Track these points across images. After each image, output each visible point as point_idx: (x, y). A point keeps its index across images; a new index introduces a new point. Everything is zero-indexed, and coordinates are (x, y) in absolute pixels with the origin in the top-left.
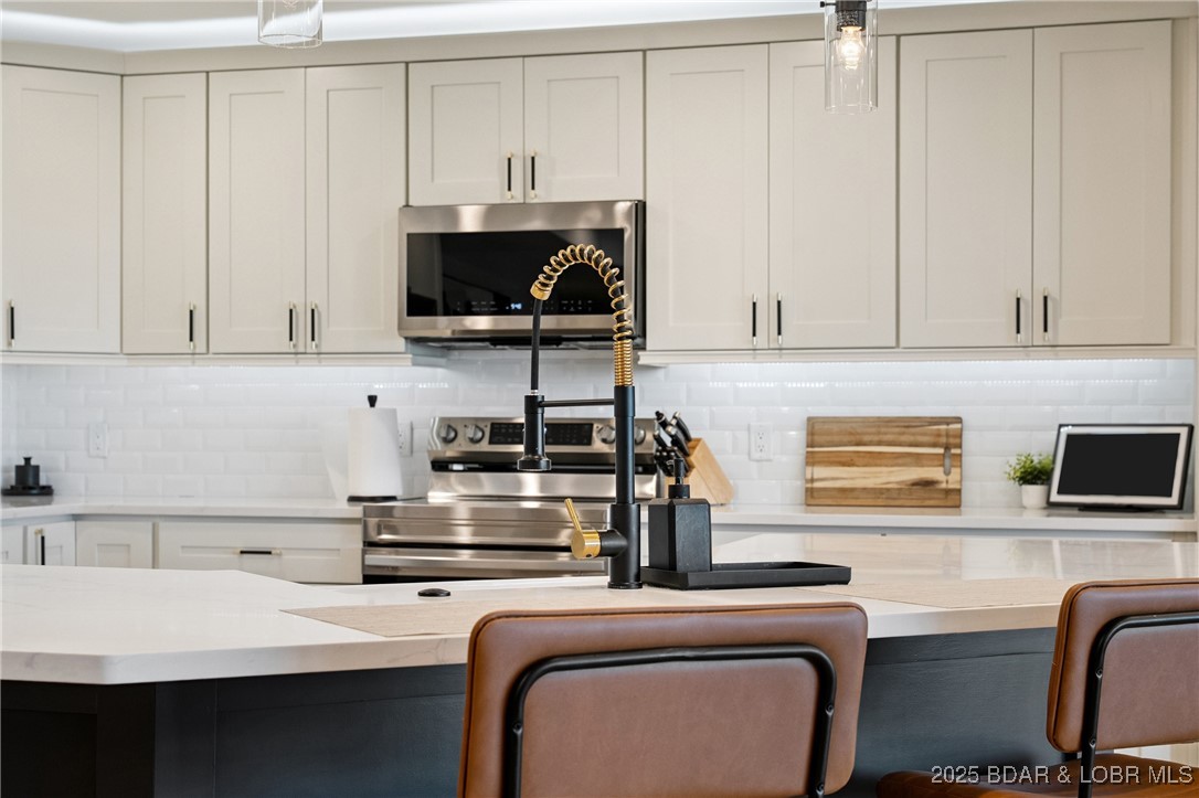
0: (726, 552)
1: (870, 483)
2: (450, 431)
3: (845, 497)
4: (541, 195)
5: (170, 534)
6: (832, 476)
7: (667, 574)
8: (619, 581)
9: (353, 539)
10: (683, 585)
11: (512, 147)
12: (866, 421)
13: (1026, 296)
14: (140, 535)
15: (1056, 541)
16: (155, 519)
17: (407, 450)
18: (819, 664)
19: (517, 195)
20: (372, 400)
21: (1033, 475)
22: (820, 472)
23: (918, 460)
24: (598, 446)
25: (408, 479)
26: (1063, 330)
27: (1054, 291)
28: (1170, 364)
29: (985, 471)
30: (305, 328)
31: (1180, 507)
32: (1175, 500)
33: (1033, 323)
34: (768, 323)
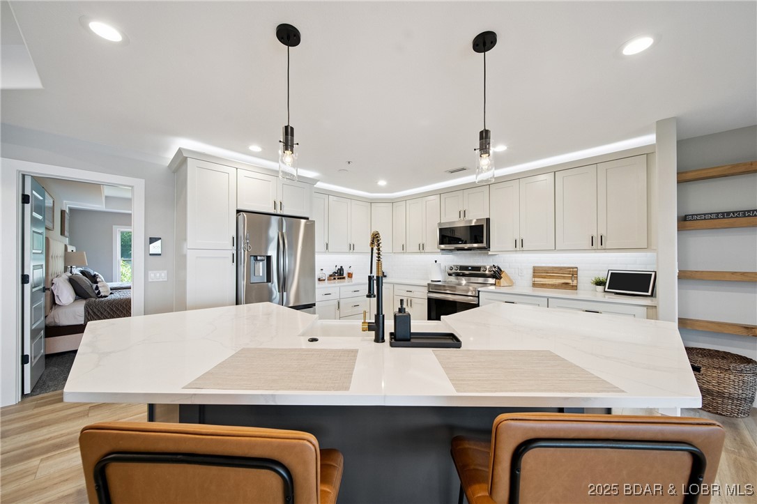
1: (550, 283)
2: (451, 268)
3: (543, 286)
4: (467, 218)
6: (540, 281)
11: (461, 209)
12: (556, 268)
13: (595, 235)
17: (443, 272)
19: (461, 219)
20: (436, 261)
21: (600, 283)
22: (536, 279)
23: (564, 278)
24: (482, 272)
25: (444, 277)
26: (607, 244)
27: (604, 235)
28: (649, 254)
29: (585, 280)
30: (422, 248)
31: (652, 295)
32: (649, 293)
33: (598, 243)
34: (519, 245)
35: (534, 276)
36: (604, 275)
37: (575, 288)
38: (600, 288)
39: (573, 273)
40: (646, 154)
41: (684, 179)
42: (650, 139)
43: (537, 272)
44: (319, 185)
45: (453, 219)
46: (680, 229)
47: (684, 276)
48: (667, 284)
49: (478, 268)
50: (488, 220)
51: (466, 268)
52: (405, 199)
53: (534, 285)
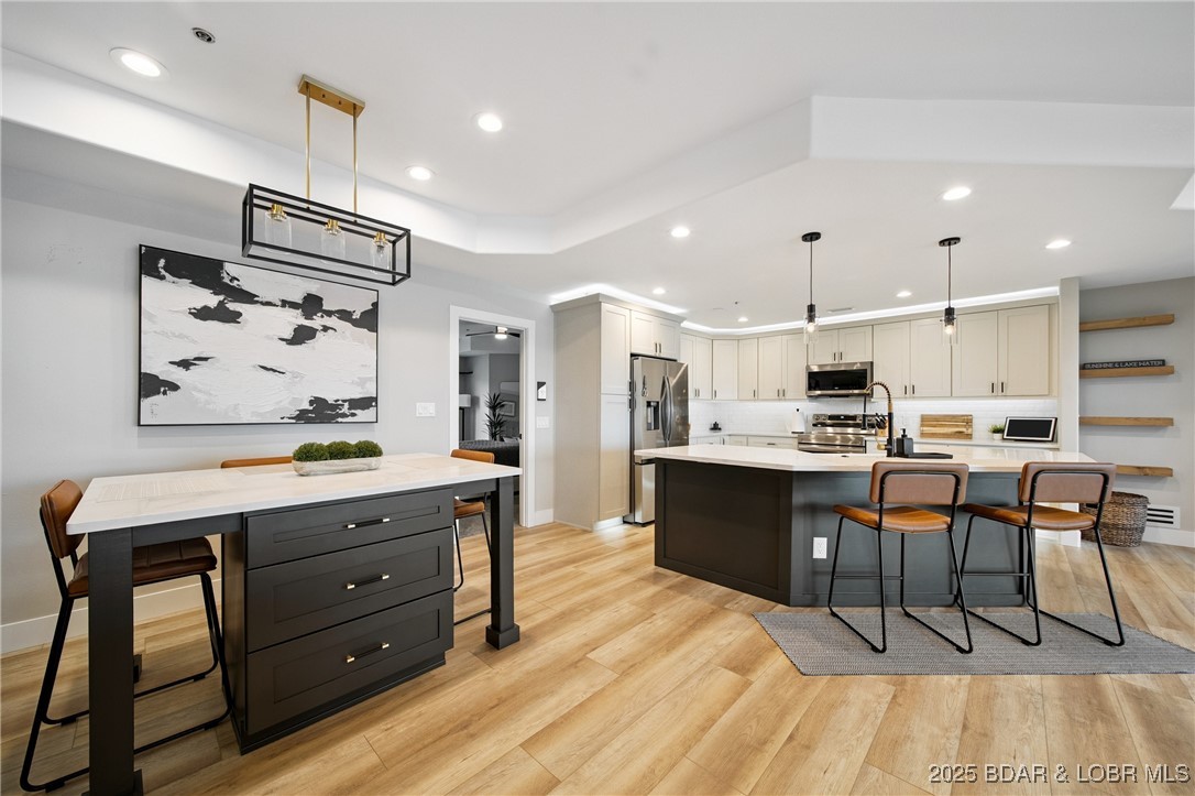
0: (917, 449)
1: (941, 432)
2: (817, 417)
3: (933, 435)
4: (843, 361)
5: (751, 440)
6: (927, 430)
7: (901, 454)
8: (889, 455)
9: (796, 441)
10: (907, 457)
11: (835, 350)
12: (947, 416)
13: (995, 383)
14: (744, 439)
15: (1006, 450)
16: (748, 436)
17: (806, 422)
18: (955, 476)
19: (837, 362)
20: (798, 410)
21: (997, 431)
22: (924, 429)
23: (957, 426)
24: (858, 421)
25: (806, 429)
26: (1008, 391)
27: (1005, 381)
28: (1048, 401)
29: (981, 429)
30: (781, 394)
31: (1052, 440)
32: (1050, 439)
33: (998, 389)
34: (910, 391)
35: (922, 425)
36: (1002, 422)
37: (969, 436)
38: (998, 436)
39: (968, 421)
40: (1049, 305)
41: (1087, 327)
42: (1054, 290)
43: (927, 420)
44: (685, 324)
45: (823, 360)
46: (1081, 376)
47: (1086, 423)
48: (1068, 429)
49: (853, 418)
50: (872, 363)
51: (835, 417)
52: (758, 336)
53: (923, 435)
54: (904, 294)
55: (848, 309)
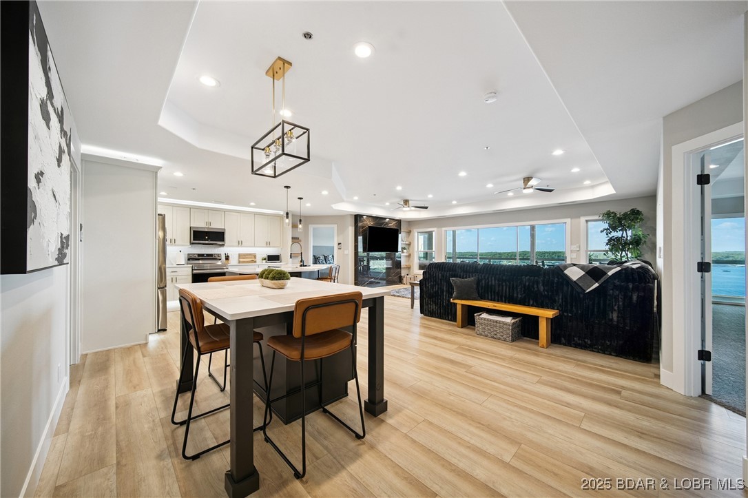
4: (211, 227)
11: (208, 221)
13: (268, 242)
19: (208, 227)
20: (180, 251)
21: (265, 259)
23: (251, 258)
28: (280, 248)
29: (259, 259)
30: (173, 242)
31: (280, 262)
33: (268, 244)
34: (240, 243)
35: (239, 258)
36: (265, 256)
37: (255, 262)
38: (264, 261)
39: (255, 256)
43: (240, 256)
45: (201, 224)
48: (285, 256)
49: (211, 255)
50: (224, 229)
51: (203, 255)
53: (239, 262)
54: (252, 204)
55: (222, 203)
